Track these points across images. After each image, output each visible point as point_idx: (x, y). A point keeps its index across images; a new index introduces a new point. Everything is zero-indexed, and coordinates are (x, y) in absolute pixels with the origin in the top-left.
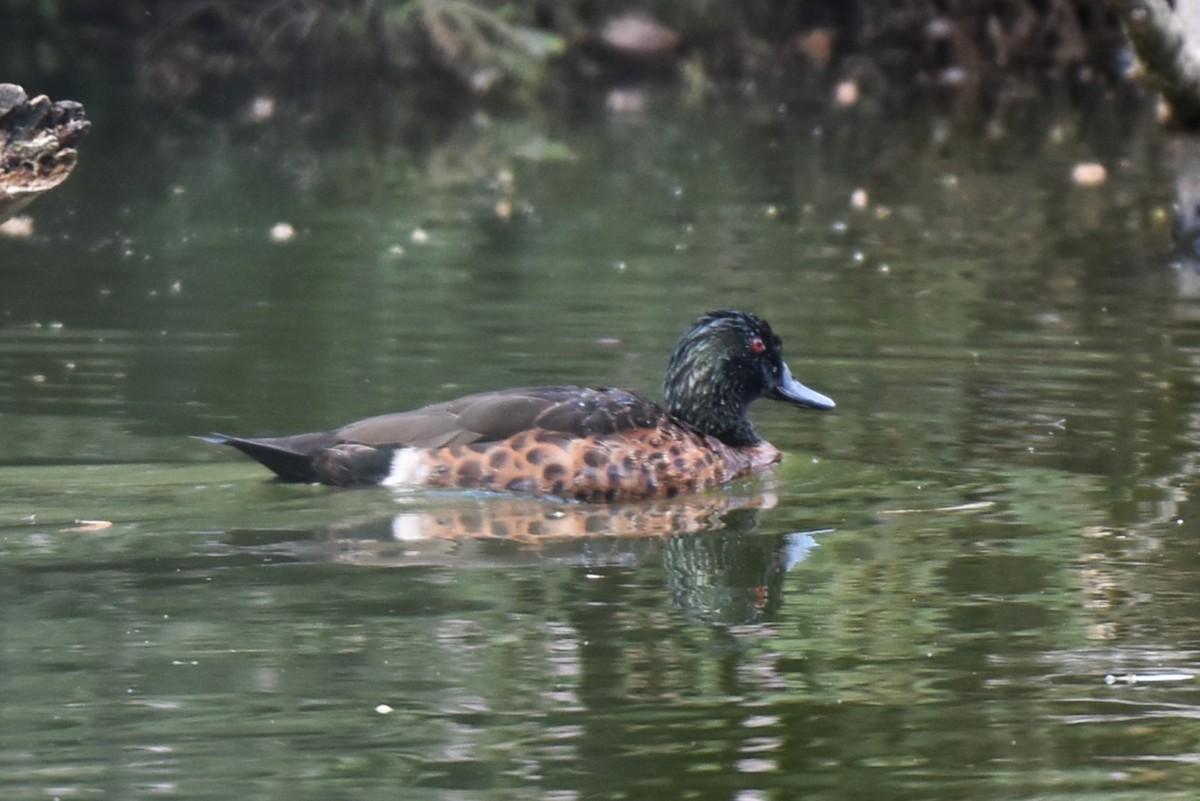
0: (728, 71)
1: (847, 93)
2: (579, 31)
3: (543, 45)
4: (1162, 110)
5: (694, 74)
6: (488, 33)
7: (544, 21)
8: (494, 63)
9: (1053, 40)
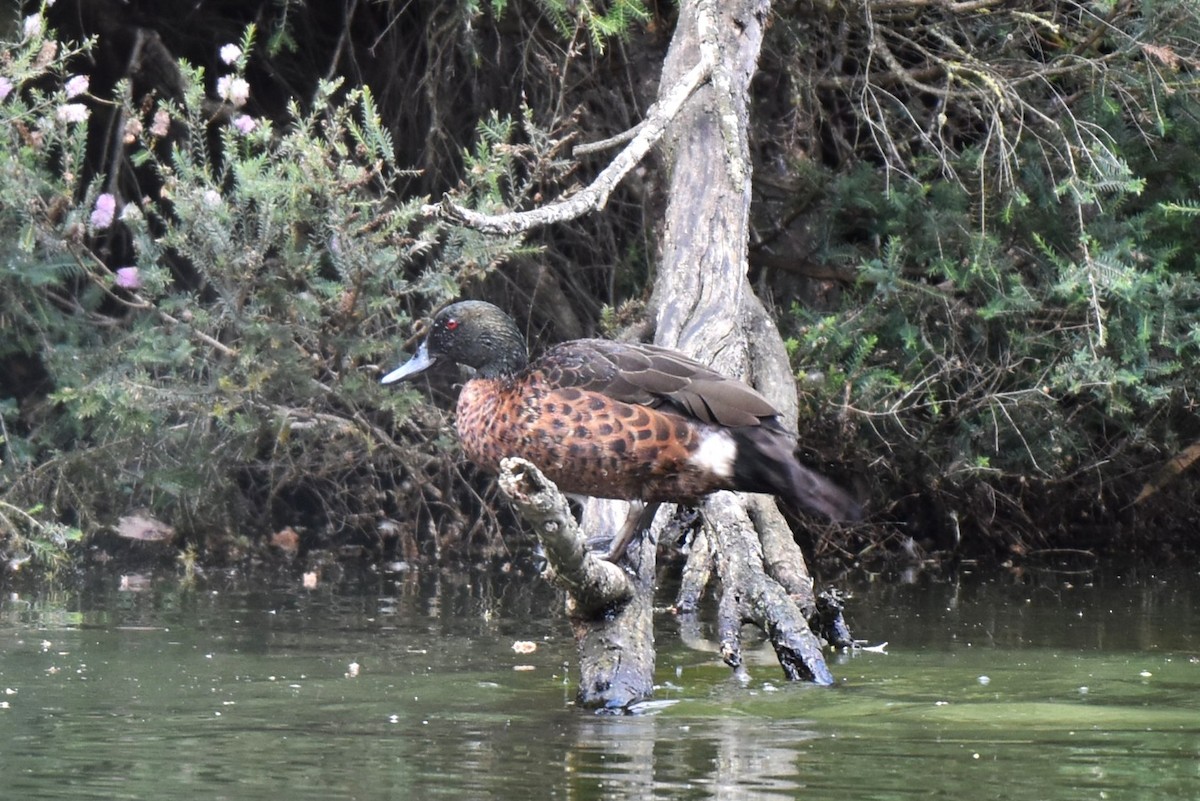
0: (217, 559)
1: (310, 580)
2: (96, 525)
3: (65, 535)
4: (570, 604)
5: (187, 559)
6: (23, 526)
7: (67, 517)
8: (29, 551)
9: (480, 539)
